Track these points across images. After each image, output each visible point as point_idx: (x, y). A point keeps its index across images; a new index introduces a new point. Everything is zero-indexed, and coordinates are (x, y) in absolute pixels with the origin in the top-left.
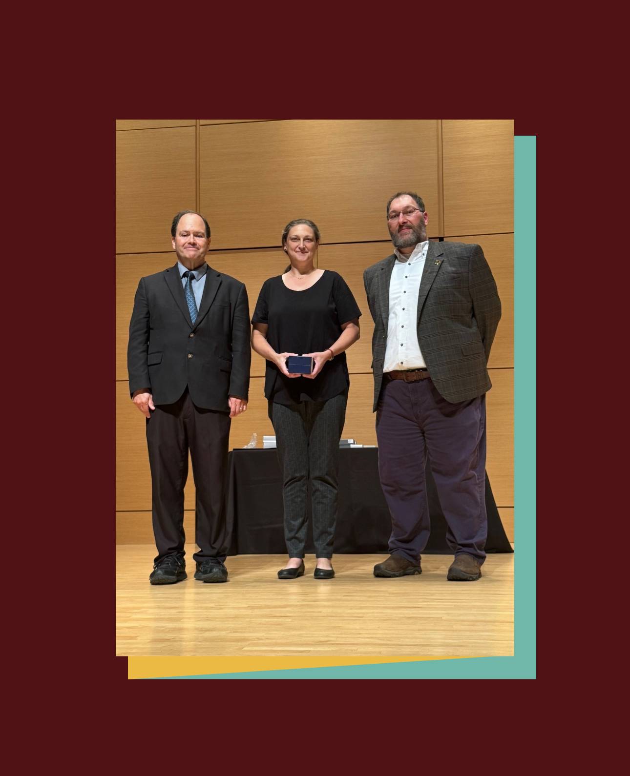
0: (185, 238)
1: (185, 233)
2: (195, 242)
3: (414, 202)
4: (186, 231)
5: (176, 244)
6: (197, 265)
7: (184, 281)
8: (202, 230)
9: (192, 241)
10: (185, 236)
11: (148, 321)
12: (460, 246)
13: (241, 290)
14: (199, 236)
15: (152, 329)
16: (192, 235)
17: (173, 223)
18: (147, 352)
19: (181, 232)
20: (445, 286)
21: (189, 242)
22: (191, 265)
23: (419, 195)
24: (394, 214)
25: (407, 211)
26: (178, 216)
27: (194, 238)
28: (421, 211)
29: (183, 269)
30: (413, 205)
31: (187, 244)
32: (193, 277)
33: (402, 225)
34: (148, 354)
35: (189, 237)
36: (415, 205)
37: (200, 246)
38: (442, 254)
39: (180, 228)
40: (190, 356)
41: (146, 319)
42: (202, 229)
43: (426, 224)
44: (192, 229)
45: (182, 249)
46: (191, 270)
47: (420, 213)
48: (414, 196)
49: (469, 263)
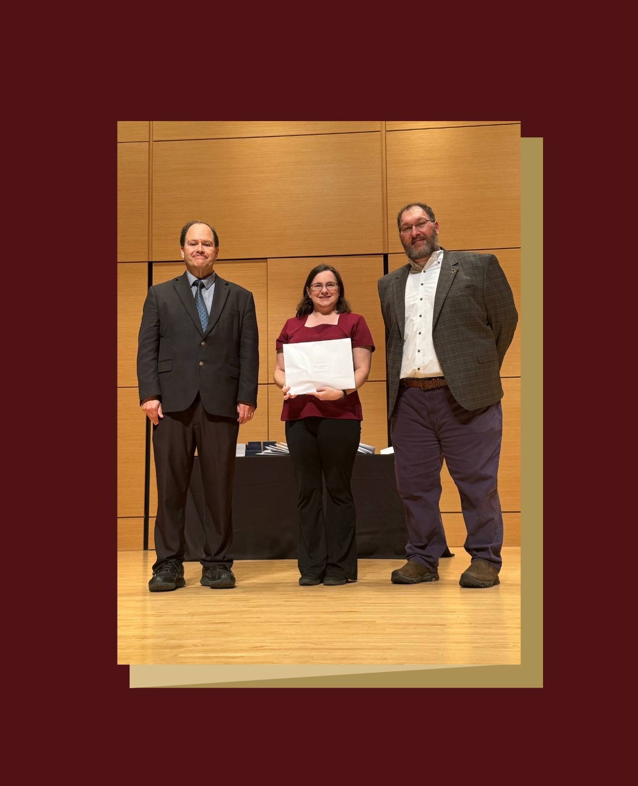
0: (194, 247)
1: (193, 242)
2: (203, 250)
3: (425, 213)
5: (184, 253)
6: (205, 274)
7: (194, 290)
8: (211, 239)
9: (200, 249)
10: (193, 245)
12: (475, 256)
13: (249, 299)
14: (207, 245)
15: (162, 337)
16: (200, 244)
17: (182, 233)
18: (158, 360)
19: (189, 241)
20: (461, 294)
21: (197, 250)
22: (199, 273)
23: (428, 205)
24: (405, 227)
25: (419, 223)
26: (186, 226)
27: (202, 247)
28: (432, 222)
29: (192, 279)
30: (424, 217)
31: (195, 252)
32: (202, 286)
33: (415, 237)
34: (158, 362)
35: (198, 246)
36: (426, 217)
37: (208, 255)
38: (458, 263)
39: (189, 237)
40: (201, 364)
41: (157, 328)
43: (438, 233)
44: (200, 238)
45: (191, 258)
46: (200, 279)
47: (432, 224)
48: (424, 207)
49: (484, 272)
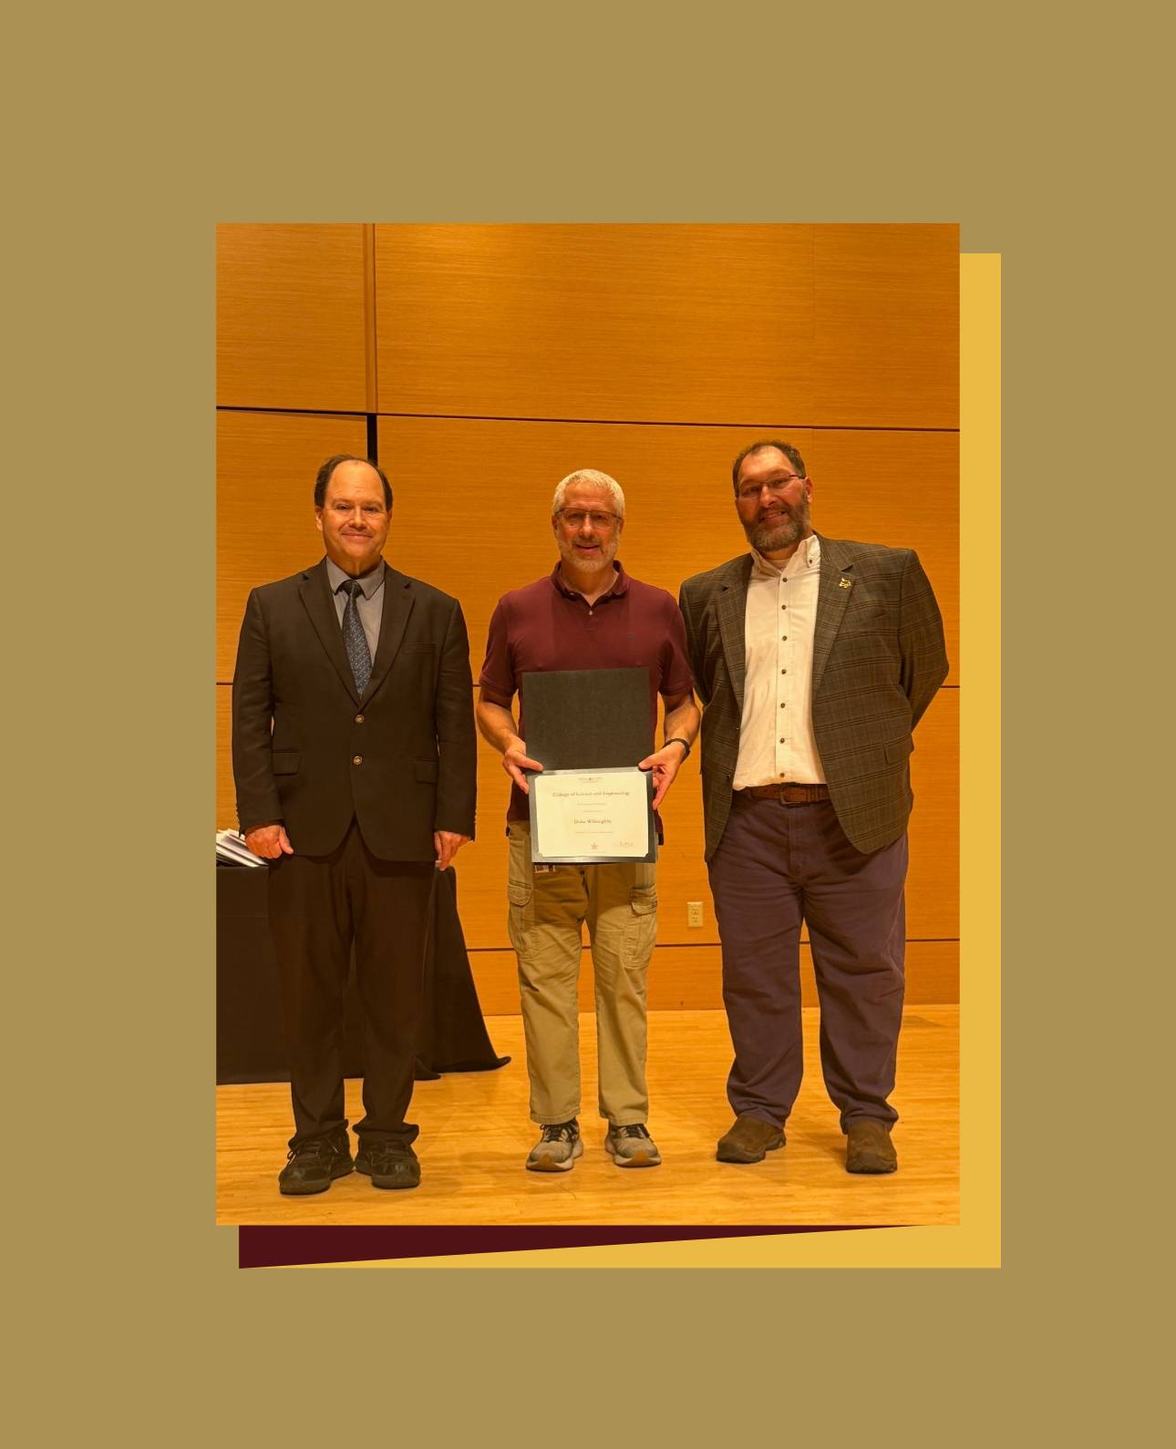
0: (344, 512)
1: (344, 504)
2: (364, 523)
3: (787, 459)
4: (346, 501)
5: (323, 522)
6: (365, 567)
7: (340, 602)
8: (379, 498)
9: (358, 520)
10: (343, 508)
11: (271, 685)
12: (882, 553)
13: (453, 617)
14: (371, 509)
15: (279, 701)
16: (358, 509)
17: (319, 478)
18: (271, 747)
19: (335, 501)
20: (863, 630)
21: (352, 522)
22: (354, 566)
23: (793, 446)
24: (748, 487)
25: (776, 480)
26: (327, 466)
27: (361, 515)
28: (800, 478)
29: (337, 577)
30: (785, 468)
31: (347, 525)
32: (360, 592)
33: (767, 506)
34: (272, 752)
35: (353, 511)
36: (788, 468)
37: (375, 531)
38: (851, 567)
39: (334, 491)
40: (357, 760)
41: (267, 683)
42: (378, 495)
43: (810, 501)
44: (358, 496)
45: (337, 535)
46: (354, 577)
47: (800, 482)
48: (784, 448)
49: (901, 587)
